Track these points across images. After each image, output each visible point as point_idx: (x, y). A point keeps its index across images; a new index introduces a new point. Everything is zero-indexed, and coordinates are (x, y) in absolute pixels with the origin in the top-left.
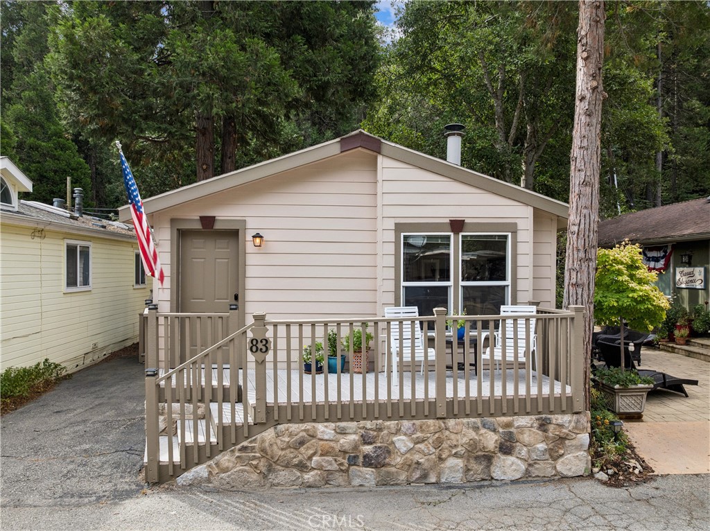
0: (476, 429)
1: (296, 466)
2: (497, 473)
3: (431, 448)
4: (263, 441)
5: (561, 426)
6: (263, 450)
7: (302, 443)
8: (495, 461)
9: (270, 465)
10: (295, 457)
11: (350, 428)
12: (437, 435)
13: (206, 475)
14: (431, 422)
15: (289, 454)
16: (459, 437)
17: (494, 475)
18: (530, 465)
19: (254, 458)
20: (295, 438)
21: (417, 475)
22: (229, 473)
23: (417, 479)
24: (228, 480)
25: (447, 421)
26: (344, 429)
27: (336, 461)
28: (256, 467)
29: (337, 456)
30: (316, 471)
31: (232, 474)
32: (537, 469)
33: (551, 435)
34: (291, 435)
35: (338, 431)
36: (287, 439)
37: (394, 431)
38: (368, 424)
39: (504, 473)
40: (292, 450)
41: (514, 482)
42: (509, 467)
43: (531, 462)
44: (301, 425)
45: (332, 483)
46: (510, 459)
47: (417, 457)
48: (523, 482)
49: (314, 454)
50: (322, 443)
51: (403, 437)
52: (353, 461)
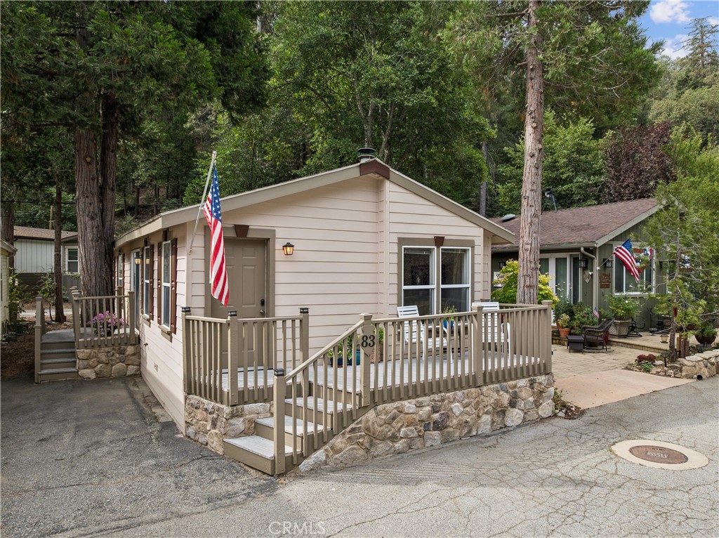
0: (498, 391)
1: (390, 437)
2: (509, 423)
3: (473, 410)
4: (367, 421)
5: (540, 383)
6: (368, 429)
7: (394, 418)
8: (507, 414)
9: (372, 441)
10: (389, 431)
11: (426, 401)
12: (477, 400)
13: (324, 458)
14: (473, 390)
15: (385, 428)
16: (488, 399)
17: (507, 424)
18: (525, 413)
19: (361, 436)
20: (390, 415)
21: (466, 431)
22: (342, 453)
23: (466, 434)
24: (341, 459)
25: (481, 388)
26: (422, 402)
27: (416, 429)
28: (362, 444)
29: (417, 425)
30: (403, 440)
31: (345, 453)
32: (529, 415)
33: (536, 390)
34: (386, 413)
35: (418, 405)
36: (384, 417)
37: (452, 400)
38: (436, 397)
39: (512, 421)
40: (387, 425)
41: (518, 426)
42: (515, 416)
43: (526, 411)
44: (392, 404)
45: (413, 447)
46: (516, 410)
47: (466, 418)
48: (523, 426)
49: (401, 426)
50: (407, 416)
51: (457, 404)
52: (427, 428)
